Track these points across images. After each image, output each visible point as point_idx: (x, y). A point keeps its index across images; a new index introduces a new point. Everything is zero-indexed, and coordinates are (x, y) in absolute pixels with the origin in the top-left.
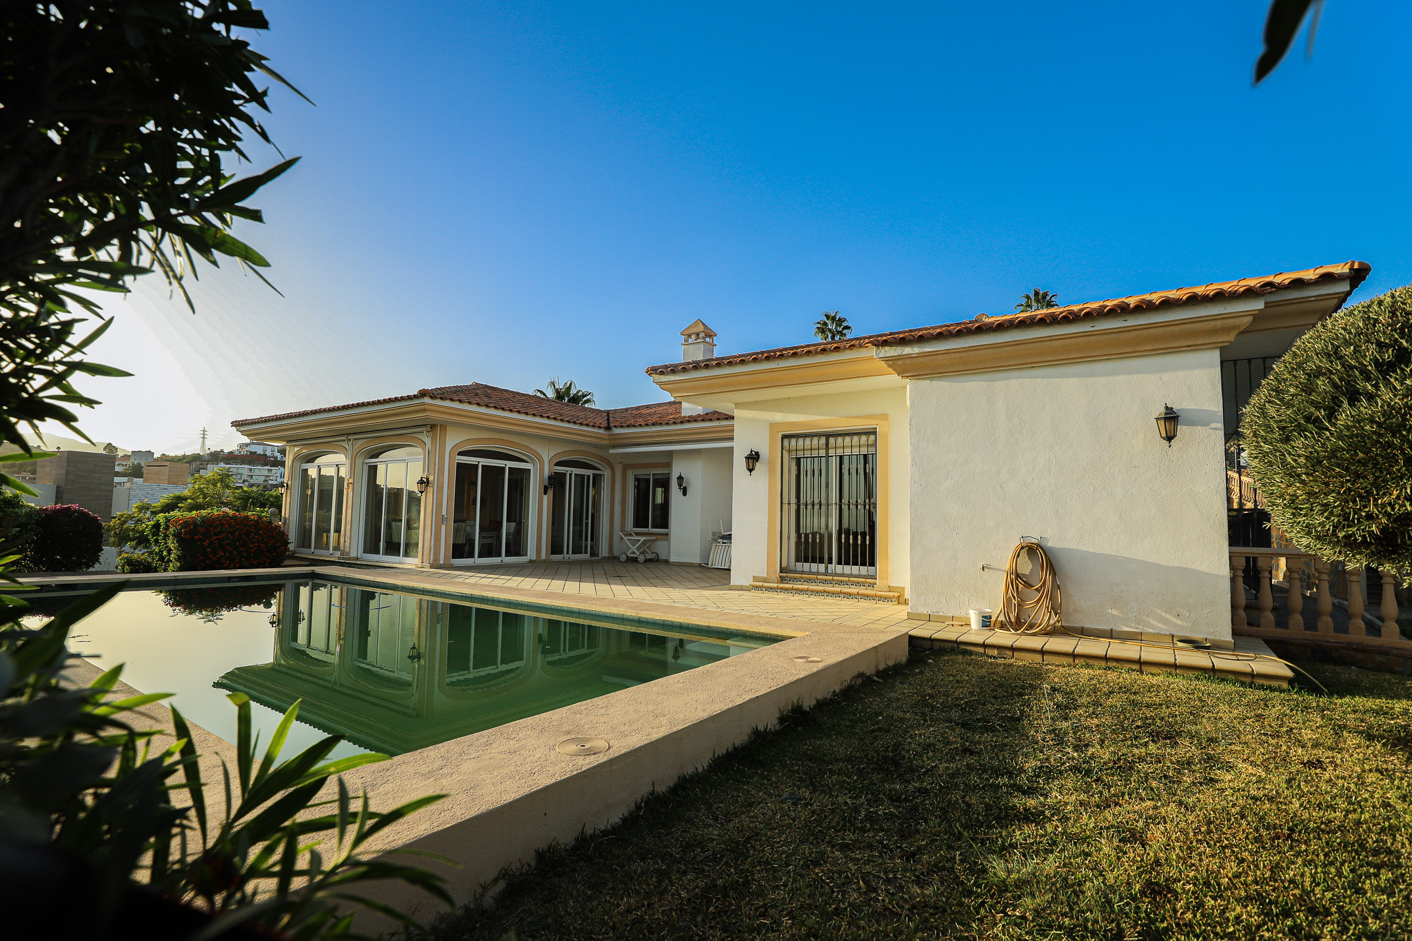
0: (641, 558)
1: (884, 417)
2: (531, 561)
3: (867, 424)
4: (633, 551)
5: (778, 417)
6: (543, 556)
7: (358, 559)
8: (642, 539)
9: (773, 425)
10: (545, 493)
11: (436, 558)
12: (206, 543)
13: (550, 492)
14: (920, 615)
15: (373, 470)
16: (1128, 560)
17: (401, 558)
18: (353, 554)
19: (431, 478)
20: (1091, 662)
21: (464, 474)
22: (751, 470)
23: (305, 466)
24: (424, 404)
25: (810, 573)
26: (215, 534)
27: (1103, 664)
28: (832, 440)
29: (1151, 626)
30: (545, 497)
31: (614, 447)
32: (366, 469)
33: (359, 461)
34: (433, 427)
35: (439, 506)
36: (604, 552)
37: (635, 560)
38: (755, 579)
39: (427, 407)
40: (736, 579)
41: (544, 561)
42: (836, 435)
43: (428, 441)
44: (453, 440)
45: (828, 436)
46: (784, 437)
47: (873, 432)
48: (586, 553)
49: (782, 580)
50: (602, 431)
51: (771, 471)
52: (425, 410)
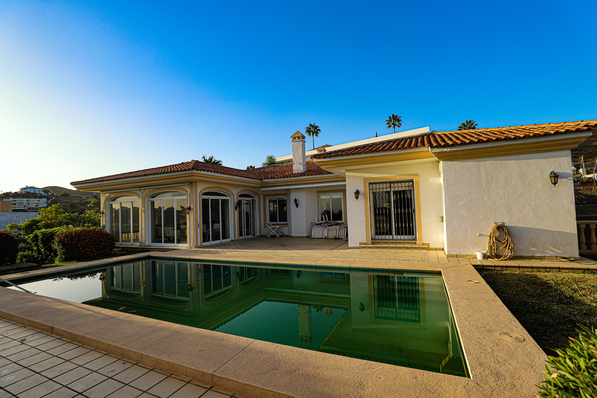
0: (278, 235)
1: (417, 175)
2: (232, 241)
3: (410, 178)
4: (274, 232)
5: (367, 175)
6: (237, 238)
7: (149, 246)
8: (277, 227)
9: (365, 179)
10: (236, 210)
11: (197, 244)
12: (79, 245)
13: (238, 209)
14: (453, 255)
15: (153, 203)
17: (175, 244)
18: (147, 244)
19: (192, 207)
21: (204, 204)
22: (357, 198)
23: (111, 203)
24: (193, 173)
25: (385, 240)
26: (83, 240)
28: (392, 185)
29: (548, 253)
30: (236, 211)
31: (262, 187)
32: (150, 203)
33: (146, 200)
34: (191, 183)
35: (196, 219)
37: (274, 236)
38: (360, 244)
39: (194, 174)
40: (351, 244)
41: (237, 240)
42: (394, 182)
43: (188, 190)
44: (200, 188)
45: (390, 183)
46: (370, 184)
47: (412, 181)
48: (251, 235)
49: (373, 243)
50: (259, 181)
51: (365, 198)
52: (193, 176)
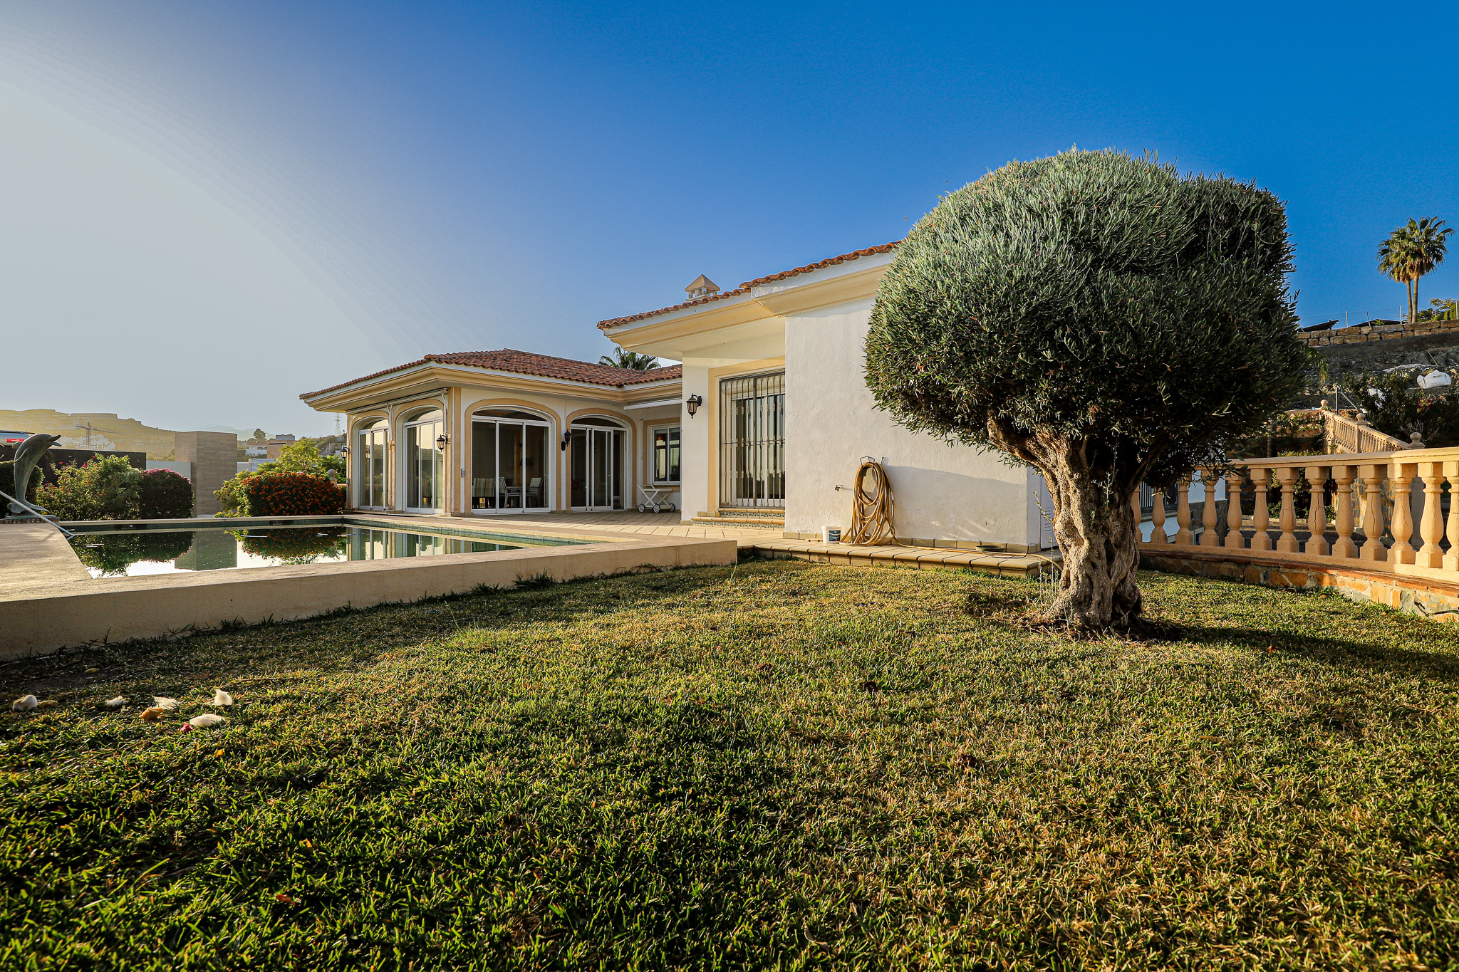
0: (657, 509)
2: (552, 512)
4: (650, 502)
5: (716, 363)
6: (564, 507)
7: (403, 510)
8: (658, 490)
9: (711, 370)
10: (563, 449)
11: (457, 508)
12: (269, 498)
13: (569, 447)
14: (792, 534)
15: (412, 433)
16: (948, 474)
17: (432, 510)
18: (400, 508)
19: (449, 436)
20: (884, 563)
21: (482, 433)
22: (692, 414)
23: (363, 432)
24: (430, 368)
25: (754, 507)
26: (277, 490)
27: (892, 564)
28: (759, 381)
29: (965, 535)
30: (563, 453)
31: (629, 403)
32: (405, 431)
33: (399, 424)
34: (449, 389)
35: (457, 460)
36: (628, 504)
37: (651, 511)
38: (699, 514)
39: (435, 371)
40: (686, 515)
41: (564, 512)
42: (762, 376)
43: (445, 402)
44: (469, 401)
45: (756, 377)
46: (722, 381)
48: (609, 505)
49: (721, 514)
50: (614, 389)
51: (711, 414)
52: (433, 374)
